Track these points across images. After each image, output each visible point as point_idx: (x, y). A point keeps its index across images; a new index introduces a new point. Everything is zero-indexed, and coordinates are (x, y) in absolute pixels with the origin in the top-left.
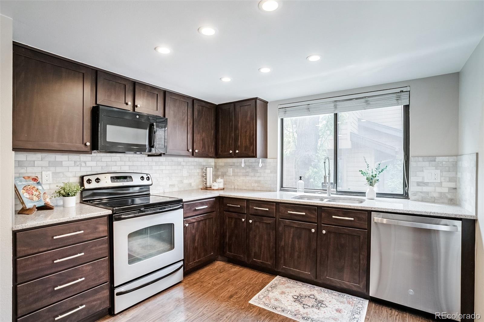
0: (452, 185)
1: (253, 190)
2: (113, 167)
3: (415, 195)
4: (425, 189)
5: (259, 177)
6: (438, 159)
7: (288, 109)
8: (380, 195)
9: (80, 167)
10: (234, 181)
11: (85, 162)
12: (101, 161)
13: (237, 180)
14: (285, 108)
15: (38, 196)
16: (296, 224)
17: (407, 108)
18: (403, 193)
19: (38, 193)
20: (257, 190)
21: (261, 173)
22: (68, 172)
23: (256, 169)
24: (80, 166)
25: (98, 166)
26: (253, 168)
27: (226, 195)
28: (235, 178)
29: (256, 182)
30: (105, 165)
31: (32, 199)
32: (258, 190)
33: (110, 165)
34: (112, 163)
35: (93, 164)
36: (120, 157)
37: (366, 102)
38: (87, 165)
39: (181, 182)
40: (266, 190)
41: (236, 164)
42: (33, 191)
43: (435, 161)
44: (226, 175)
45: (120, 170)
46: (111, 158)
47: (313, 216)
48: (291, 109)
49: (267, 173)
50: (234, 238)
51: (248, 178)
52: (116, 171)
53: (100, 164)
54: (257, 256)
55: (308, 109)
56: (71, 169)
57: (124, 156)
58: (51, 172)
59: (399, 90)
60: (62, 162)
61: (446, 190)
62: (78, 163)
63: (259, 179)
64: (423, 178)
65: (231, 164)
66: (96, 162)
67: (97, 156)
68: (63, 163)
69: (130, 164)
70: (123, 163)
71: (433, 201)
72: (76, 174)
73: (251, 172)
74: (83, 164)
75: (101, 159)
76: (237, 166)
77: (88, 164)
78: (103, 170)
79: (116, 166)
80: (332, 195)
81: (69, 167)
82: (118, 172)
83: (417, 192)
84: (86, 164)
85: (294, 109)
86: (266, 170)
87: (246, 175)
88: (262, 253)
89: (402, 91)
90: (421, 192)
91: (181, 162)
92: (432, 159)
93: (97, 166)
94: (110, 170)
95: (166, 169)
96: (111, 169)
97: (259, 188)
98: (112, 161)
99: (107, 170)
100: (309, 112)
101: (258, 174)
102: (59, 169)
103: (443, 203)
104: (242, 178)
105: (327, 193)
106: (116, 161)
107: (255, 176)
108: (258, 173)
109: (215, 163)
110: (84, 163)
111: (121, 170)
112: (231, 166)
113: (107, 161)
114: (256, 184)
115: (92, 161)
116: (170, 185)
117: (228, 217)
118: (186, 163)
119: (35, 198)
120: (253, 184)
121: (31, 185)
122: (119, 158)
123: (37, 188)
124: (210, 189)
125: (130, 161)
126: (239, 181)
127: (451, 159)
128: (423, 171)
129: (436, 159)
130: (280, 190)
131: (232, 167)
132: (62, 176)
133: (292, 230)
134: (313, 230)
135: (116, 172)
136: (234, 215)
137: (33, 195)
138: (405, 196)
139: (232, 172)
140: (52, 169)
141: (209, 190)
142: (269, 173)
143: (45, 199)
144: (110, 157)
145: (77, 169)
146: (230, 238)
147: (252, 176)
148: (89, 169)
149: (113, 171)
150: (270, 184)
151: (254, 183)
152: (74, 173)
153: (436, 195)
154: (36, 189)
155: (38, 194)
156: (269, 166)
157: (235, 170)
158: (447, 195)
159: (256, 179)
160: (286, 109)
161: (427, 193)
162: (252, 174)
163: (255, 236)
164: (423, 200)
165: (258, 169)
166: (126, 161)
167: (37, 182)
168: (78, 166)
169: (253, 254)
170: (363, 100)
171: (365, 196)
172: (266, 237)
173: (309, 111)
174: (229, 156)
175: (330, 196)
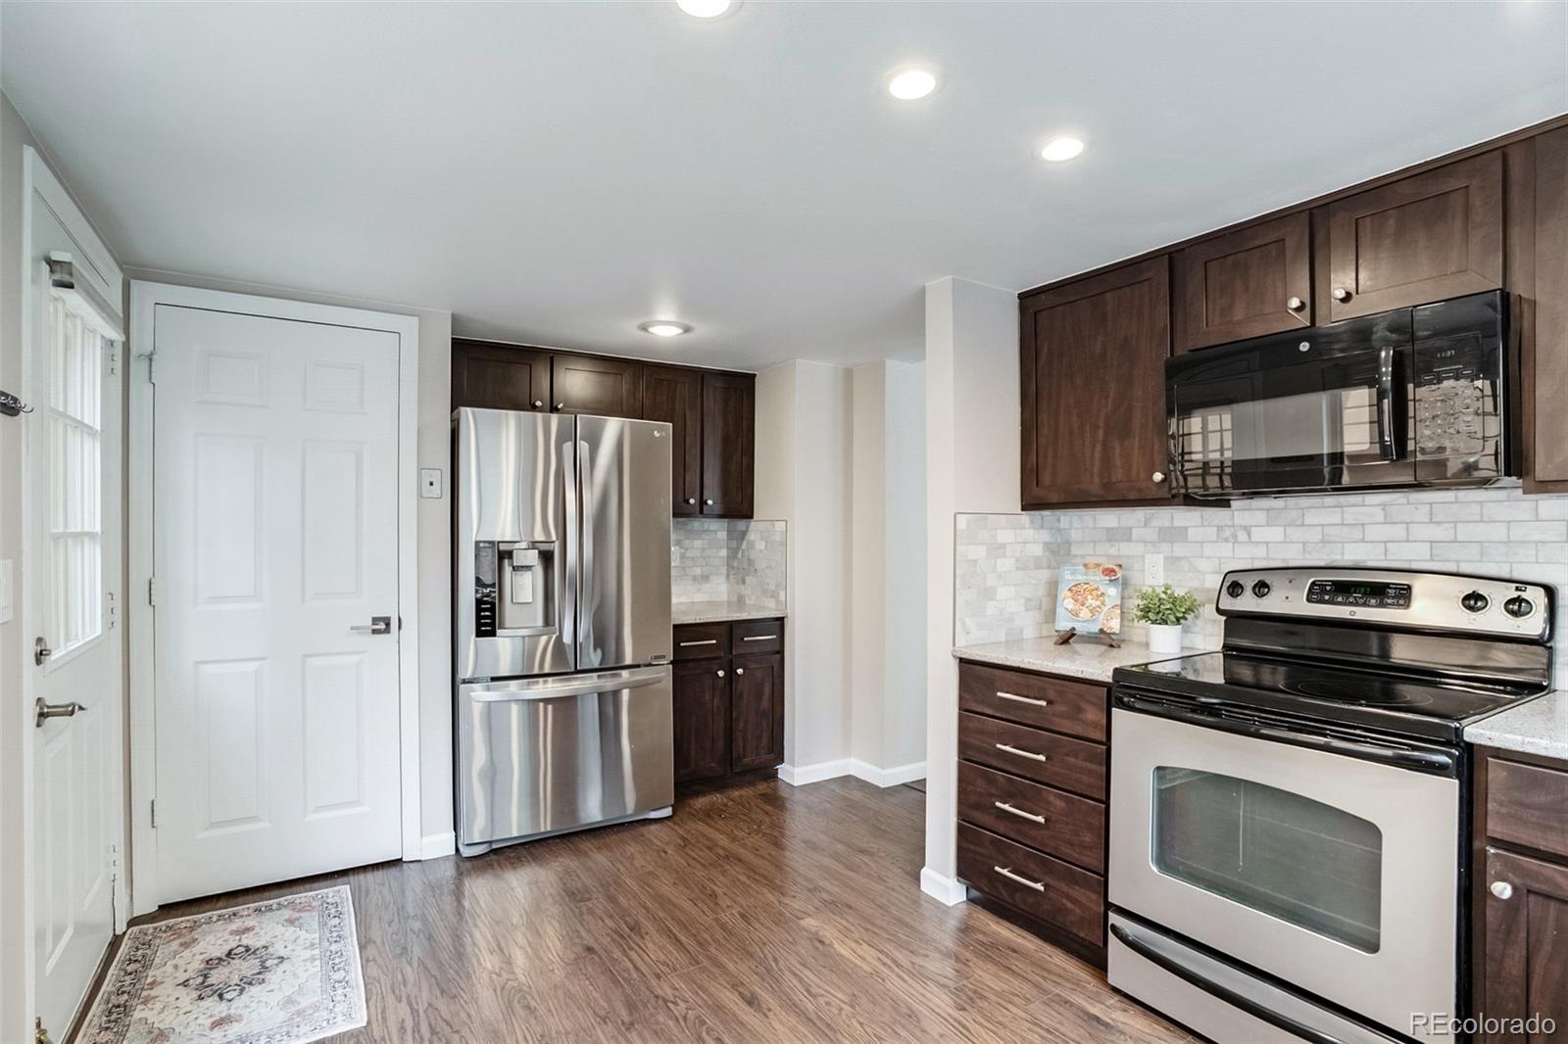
2: (1349, 547)
9: (1233, 543)
11: (1247, 529)
12: (1303, 525)
15: (1093, 611)
19: (1098, 603)
22: (1202, 557)
24: (1231, 539)
25: (1291, 542)
30: (1319, 537)
31: (1077, 615)
33: (1339, 539)
34: (1346, 529)
35: (1275, 534)
36: (1384, 506)
38: (1253, 540)
42: (1089, 597)
45: (1383, 557)
46: (1342, 512)
52: (1365, 561)
53: (1297, 534)
56: (1208, 550)
57: (1405, 501)
58: (1162, 556)
60: (1186, 528)
62: (1227, 533)
66: (1281, 529)
67: (1286, 507)
68: (1190, 531)
69: (1438, 533)
70: (1399, 531)
72: (1222, 566)
74: (1242, 536)
75: (1303, 515)
77: (1258, 534)
78: (1307, 556)
79: (1363, 541)
81: (1202, 542)
82: (1370, 564)
84: (1249, 534)
93: (1288, 540)
94: (1339, 557)
96: (1343, 554)
98: (1345, 522)
99: (1325, 557)
102: (1179, 550)
106: (1363, 525)
110: (1244, 532)
111: (1386, 560)
113: (1322, 525)
115: (1268, 525)
119: (1085, 613)
121: (1092, 583)
122: (1378, 510)
123: (1103, 591)
125: (1439, 523)
132: (1186, 569)
135: (1362, 565)
137: (1083, 605)
140: (1165, 547)
143: (1107, 620)
144: (1339, 509)
145: (1225, 550)
148: (1261, 551)
149: (1347, 560)
152: (1217, 561)
154: (1099, 593)
155: (1098, 607)
166: (1412, 522)
167: (1113, 578)
168: (1226, 540)
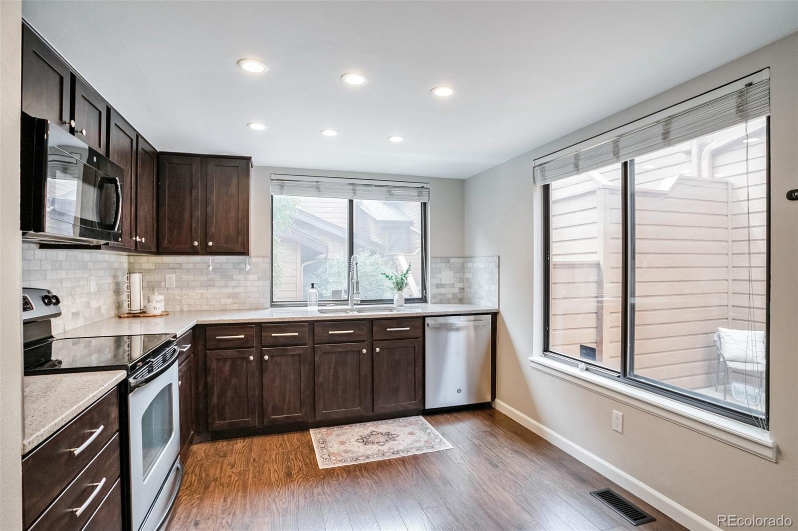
0: (461, 285)
1: (224, 311)
3: (435, 298)
4: (443, 291)
5: (234, 287)
6: (452, 260)
7: (286, 183)
8: (408, 301)
10: (180, 298)
13: (188, 296)
14: (282, 180)
16: (340, 347)
17: (424, 205)
18: (421, 297)
20: (232, 310)
21: (239, 280)
23: (228, 274)
26: (222, 272)
27: (213, 321)
28: (183, 292)
29: (230, 296)
32: (235, 310)
37: (390, 191)
39: (88, 305)
40: (250, 308)
41: (184, 266)
43: (449, 262)
44: (160, 287)
47: (363, 333)
48: (292, 183)
49: (251, 280)
50: (230, 394)
51: (213, 290)
54: (276, 410)
55: (318, 188)
59: (420, 185)
61: (457, 291)
63: (236, 291)
64: (441, 279)
65: (171, 266)
71: (449, 302)
73: (219, 279)
76: (188, 270)
80: (355, 306)
83: (437, 294)
85: (295, 184)
86: (250, 275)
87: (209, 285)
88: (287, 402)
89: (423, 187)
90: (439, 294)
91: (87, 262)
92: (446, 260)
95: (67, 278)
97: (236, 307)
100: (318, 192)
101: (234, 283)
103: (455, 303)
104: (198, 291)
105: (349, 304)
107: (226, 286)
108: (233, 280)
109: (129, 263)
112: (173, 269)
114: (231, 300)
116: (73, 314)
117: (216, 359)
118: (94, 264)
120: (223, 301)
124: (145, 315)
126: (192, 296)
127: (461, 260)
128: (440, 273)
129: (450, 260)
130: (271, 306)
131: (175, 272)
133: (333, 357)
134: (364, 351)
136: (229, 353)
138: (424, 300)
139: (176, 281)
141: (143, 317)
142: (256, 281)
146: (222, 395)
147: (220, 287)
150: (258, 298)
151: (224, 298)
153: (450, 296)
156: (255, 269)
157: (183, 276)
158: (458, 295)
159: (230, 290)
160: (283, 183)
161: (444, 295)
162: (222, 283)
163: (273, 380)
164: (441, 302)
165: (233, 274)
169: (270, 409)
170: (386, 189)
171: (393, 304)
172: (292, 376)
173: (320, 191)
174: (190, 250)
175: (353, 307)
